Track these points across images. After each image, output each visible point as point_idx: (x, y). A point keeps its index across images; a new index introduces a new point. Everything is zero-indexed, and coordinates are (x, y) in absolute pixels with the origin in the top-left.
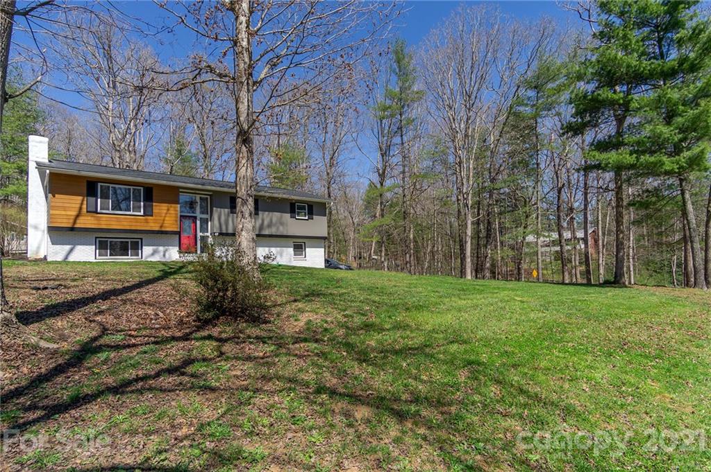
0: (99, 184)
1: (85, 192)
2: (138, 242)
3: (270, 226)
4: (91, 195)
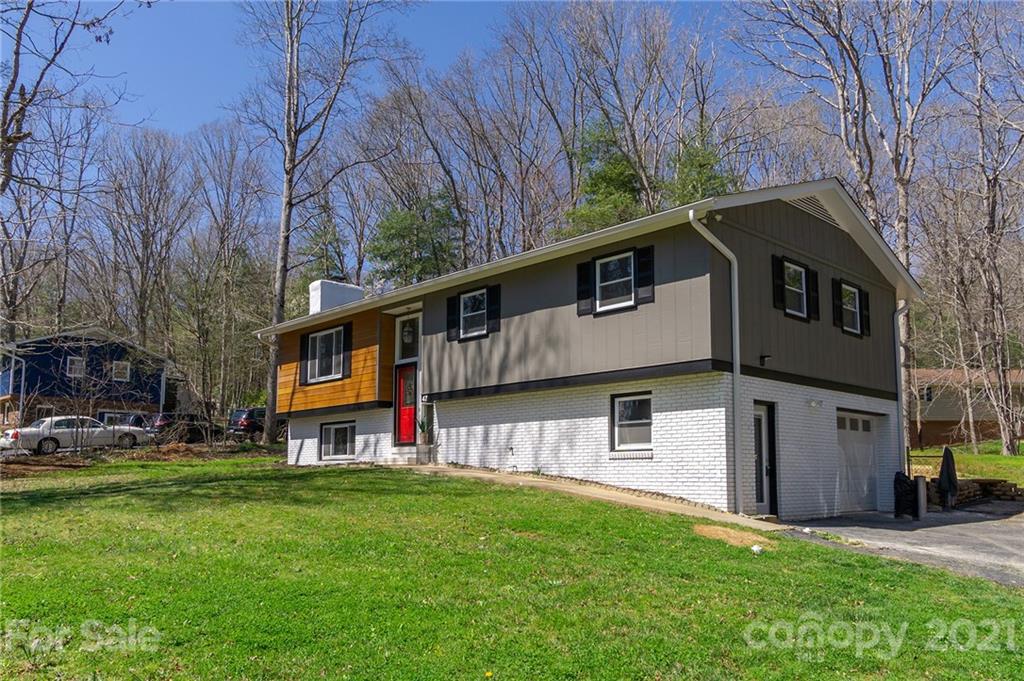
0: (310, 336)
1: (299, 354)
4: (303, 357)
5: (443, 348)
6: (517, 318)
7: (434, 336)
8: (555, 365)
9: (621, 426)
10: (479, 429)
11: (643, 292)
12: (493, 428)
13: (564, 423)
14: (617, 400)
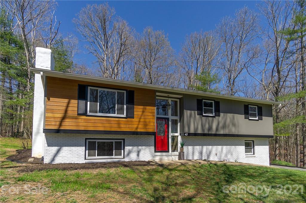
0: (89, 88)
1: (77, 95)
2: (121, 142)
3: (224, 127)
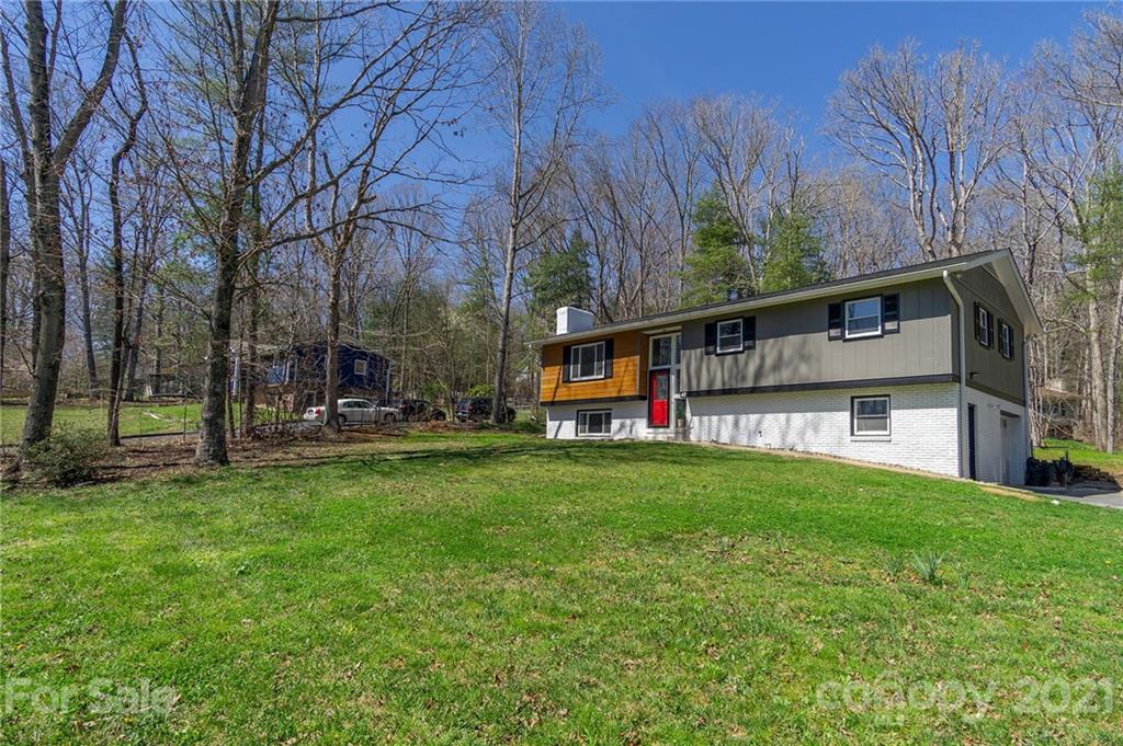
0: (571, 348)
1: (561, 360)
4: (566, 362)
5: (702, 360)
6: (772, 340)
7: (693, 351)
8: (806, 373)
9: (858, 418)
10: (730, 418)
11: (890, 326)
12: (743, 419)
13: (809, 415)
14: (856, 400)
